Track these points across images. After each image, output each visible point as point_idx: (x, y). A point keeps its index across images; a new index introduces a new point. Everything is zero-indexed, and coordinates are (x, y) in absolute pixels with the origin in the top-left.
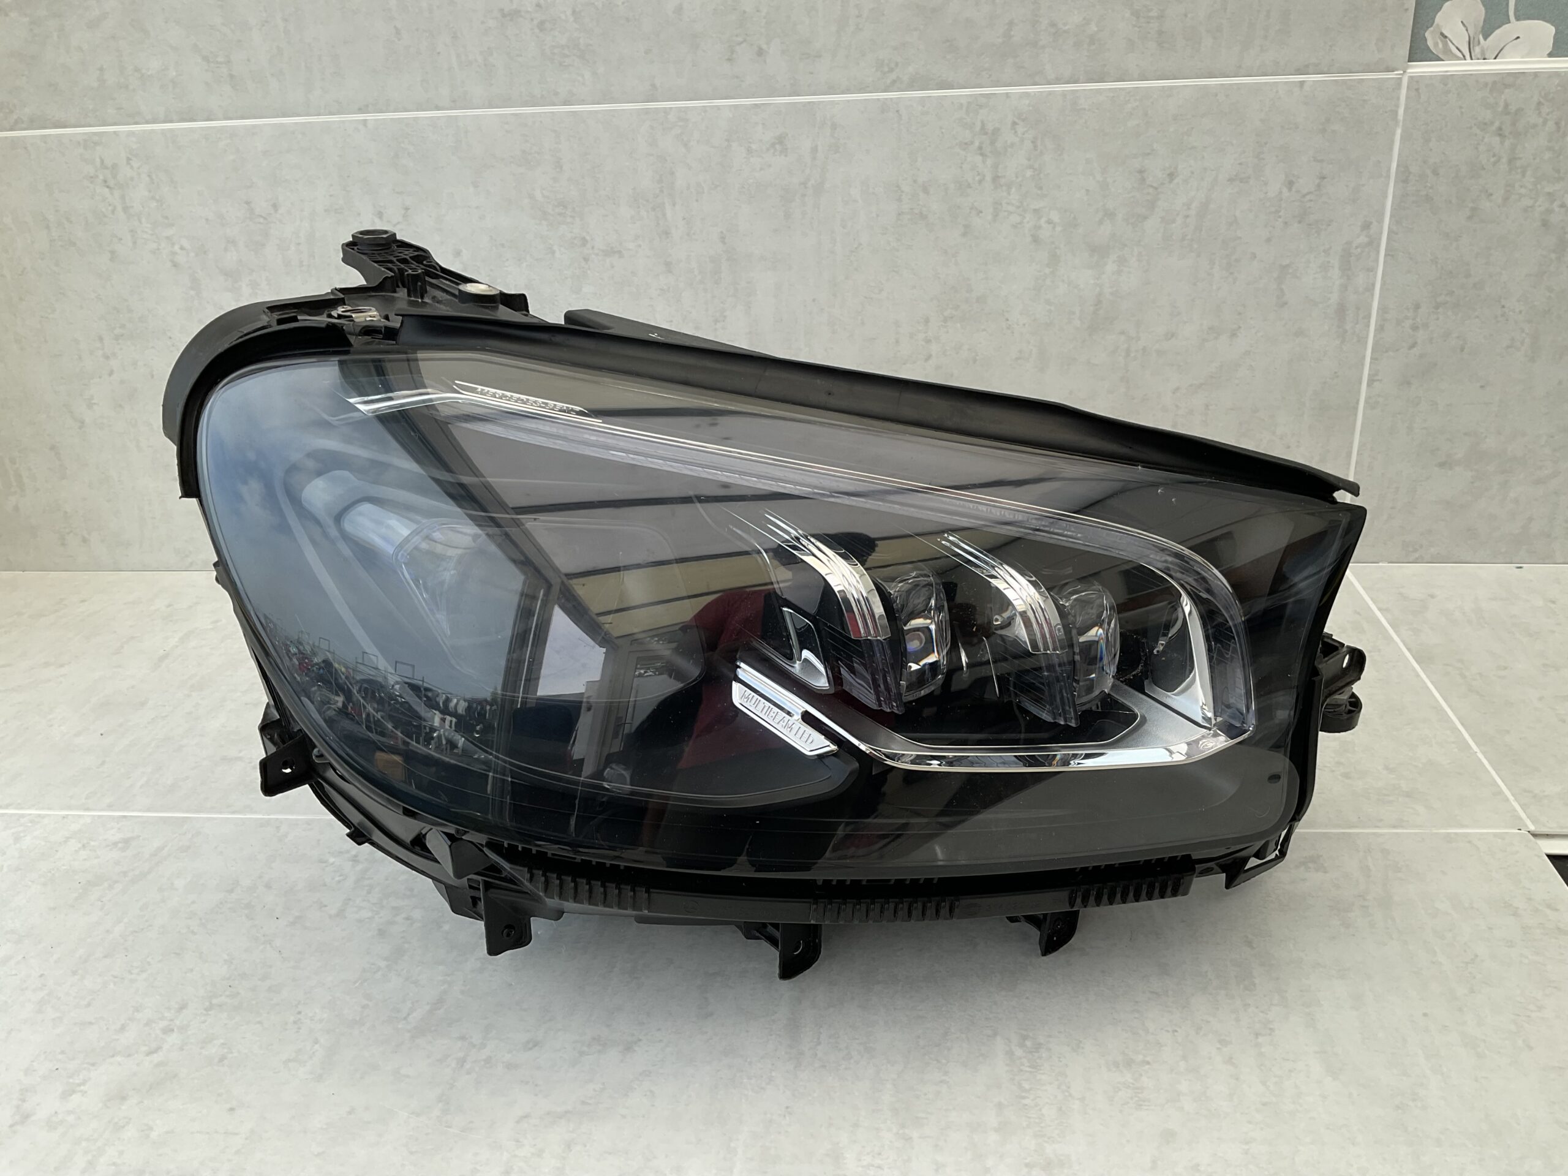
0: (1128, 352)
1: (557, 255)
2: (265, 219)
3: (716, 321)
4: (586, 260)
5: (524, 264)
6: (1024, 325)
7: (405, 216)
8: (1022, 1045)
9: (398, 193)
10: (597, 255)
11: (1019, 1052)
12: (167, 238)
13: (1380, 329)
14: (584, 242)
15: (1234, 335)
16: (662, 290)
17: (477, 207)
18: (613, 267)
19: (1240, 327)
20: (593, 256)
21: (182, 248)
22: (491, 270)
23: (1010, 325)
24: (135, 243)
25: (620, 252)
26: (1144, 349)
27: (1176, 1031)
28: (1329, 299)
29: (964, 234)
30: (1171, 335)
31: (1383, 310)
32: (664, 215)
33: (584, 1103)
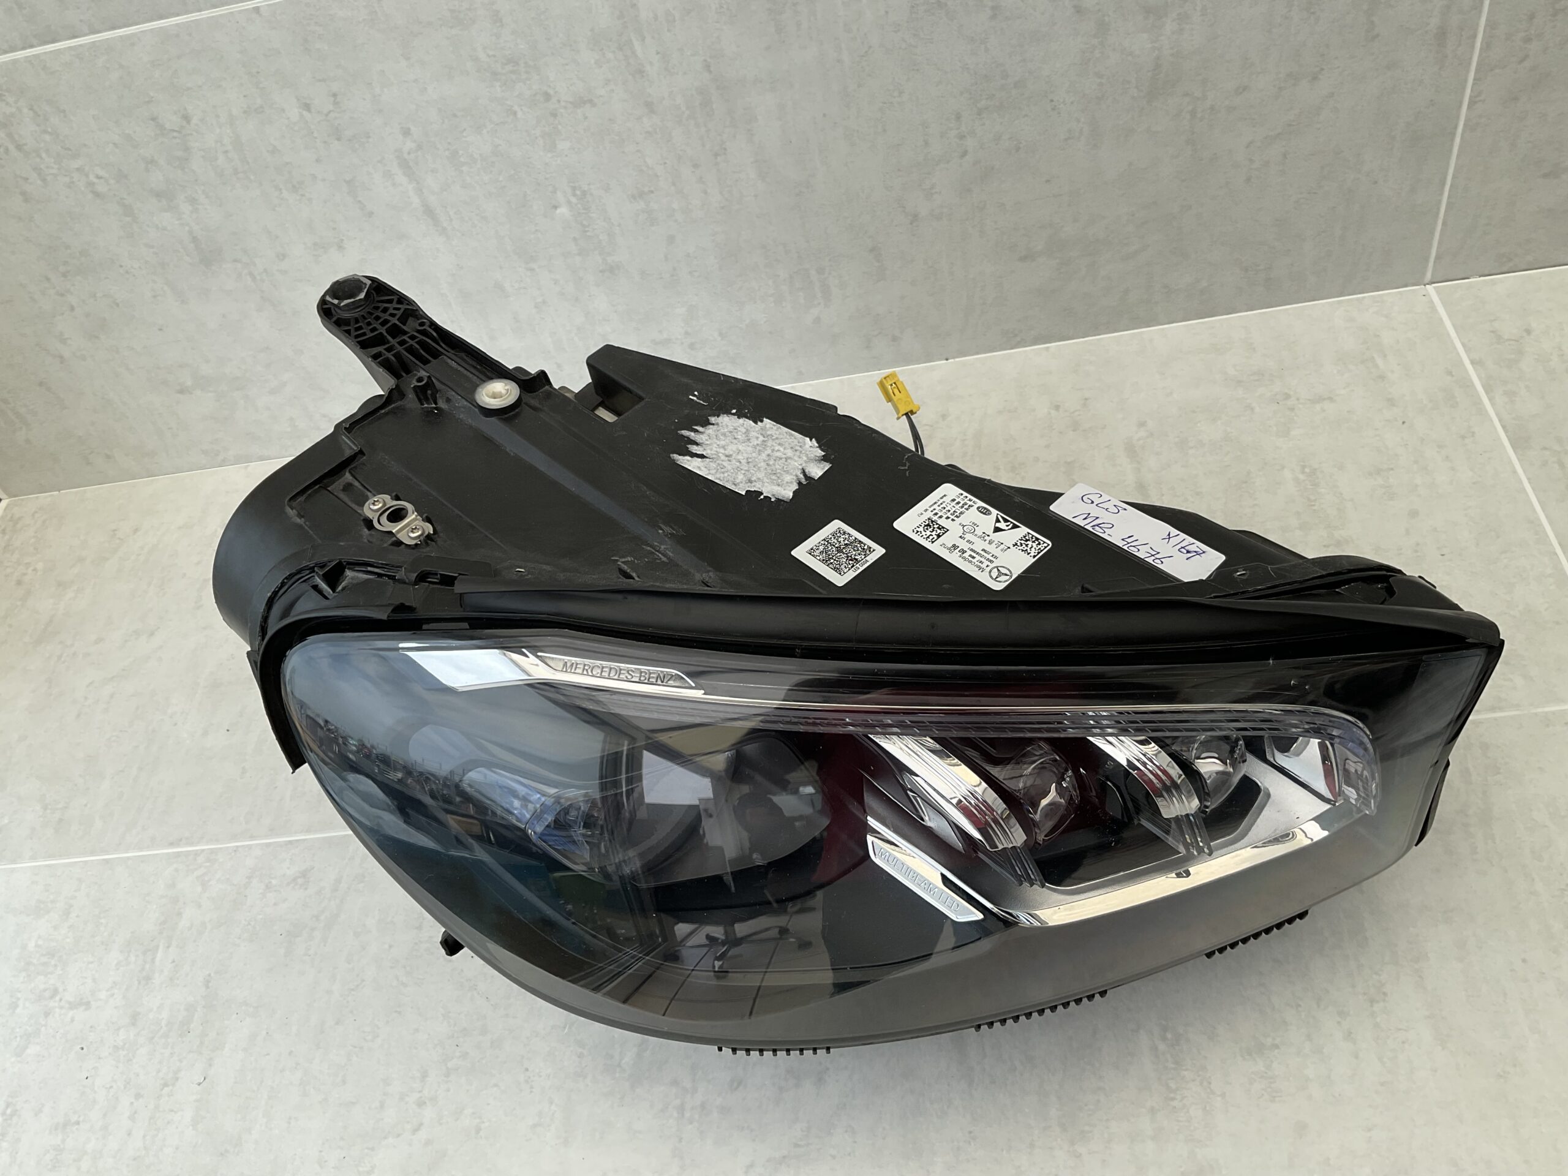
0: (1193, 113)
1: (520, 114)
2: (179, 132)
3: (716, 155)
4: (554, 115)
5: (485, 131)
6: (1072, 103)
7: (336, 103)
8: (1164, 1039)
9: (320, 81)
10: (565, 108)
11: (1162, 1047)
12: (78, 169)
13: (1487, 46)
14: (547, 97)
15: (1315, 78)
16: (648, 132)
17: (416, 81)
18: (586, 118)
19: (1322, 69)
20: (562, 110)
21: (99, 177)
22: (449, 143)
23: (1055, 106)
24: (44, 180)
25: (591, 101)
26: (1212, 108)
27: (1300, 1006)
28: (1428, 24)
29: (993, 17)
30: (1243, 89)
31: (1491, 25)
32: (634, 53)
33: (796, 1145)
